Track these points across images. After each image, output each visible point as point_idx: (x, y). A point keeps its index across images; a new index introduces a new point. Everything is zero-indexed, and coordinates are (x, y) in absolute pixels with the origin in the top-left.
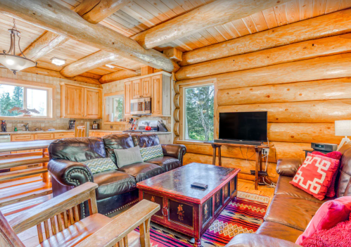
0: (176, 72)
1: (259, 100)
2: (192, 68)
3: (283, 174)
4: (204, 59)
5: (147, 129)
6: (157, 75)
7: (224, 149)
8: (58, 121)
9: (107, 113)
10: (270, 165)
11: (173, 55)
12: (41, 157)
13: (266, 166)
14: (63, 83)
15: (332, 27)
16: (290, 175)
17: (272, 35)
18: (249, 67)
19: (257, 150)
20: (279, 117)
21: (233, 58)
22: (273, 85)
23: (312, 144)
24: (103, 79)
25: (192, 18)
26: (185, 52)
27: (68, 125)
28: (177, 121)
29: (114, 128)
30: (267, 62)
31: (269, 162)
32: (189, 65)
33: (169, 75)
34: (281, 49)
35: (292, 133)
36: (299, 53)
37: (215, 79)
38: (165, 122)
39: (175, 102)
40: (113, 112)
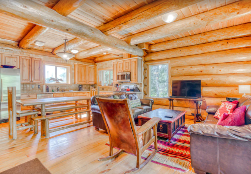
0: (144, 57)
1: (196, 73)
2: (155, 54)
3: (209, 113)
4: (162, 49)
5: (128, 90)
6: (134, 59)
7: (175, 102)
8: (73, 86)
9: (99, 81)
10: (203, 111)
11: (144, 47)
12: (75, 105)
13: (200, 111)
14: (76, 64)
15: (238, 33)
16: (213, 113)
17: (204, 37)
18: (190, 54)
19: (195, 102)
20: (208, 83)
21: (181, 49)
22: (204, 65)
23: (227, 98)
24: (97, 60)
25: (160, 31)
26: (150, 45)
27: (78, 88)
28: (145, 86)
29: (105, 89)
30: (200, 52)
31: (202, 109)
32: (152, 52)
33: (141, 58)
34: (208, 45)
35: (216, 92)
36: (219, 47)
37: (169, 61)
38: (138, 86)
39: (144, 74)
40: (103, 80)
